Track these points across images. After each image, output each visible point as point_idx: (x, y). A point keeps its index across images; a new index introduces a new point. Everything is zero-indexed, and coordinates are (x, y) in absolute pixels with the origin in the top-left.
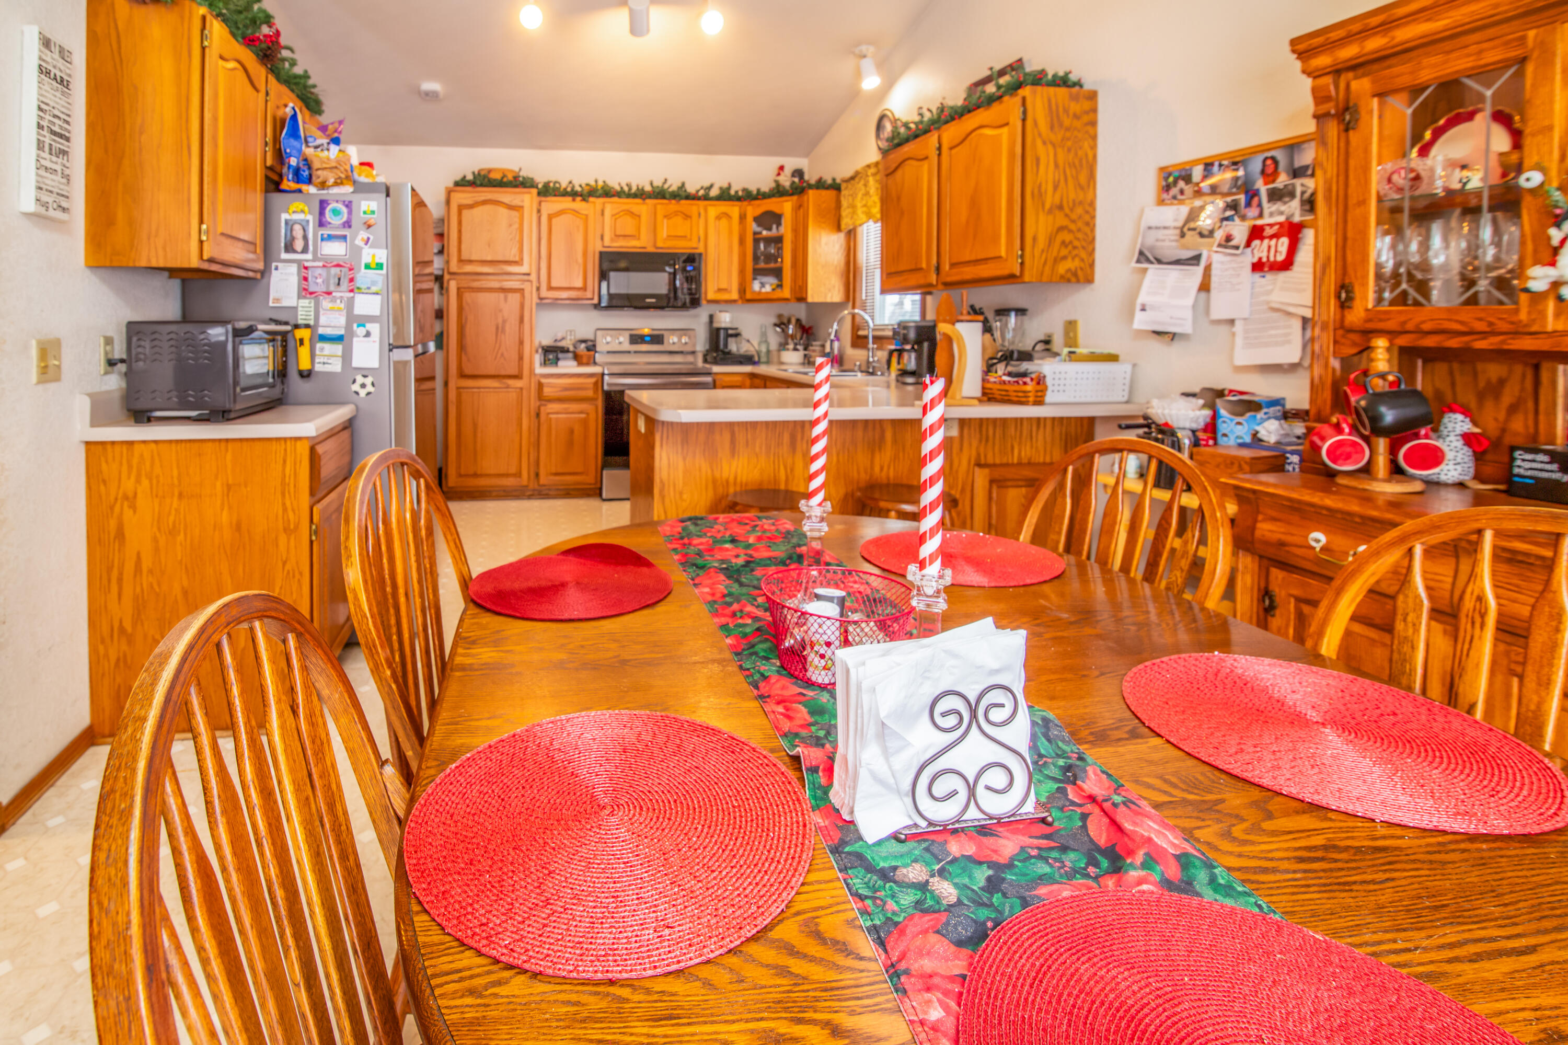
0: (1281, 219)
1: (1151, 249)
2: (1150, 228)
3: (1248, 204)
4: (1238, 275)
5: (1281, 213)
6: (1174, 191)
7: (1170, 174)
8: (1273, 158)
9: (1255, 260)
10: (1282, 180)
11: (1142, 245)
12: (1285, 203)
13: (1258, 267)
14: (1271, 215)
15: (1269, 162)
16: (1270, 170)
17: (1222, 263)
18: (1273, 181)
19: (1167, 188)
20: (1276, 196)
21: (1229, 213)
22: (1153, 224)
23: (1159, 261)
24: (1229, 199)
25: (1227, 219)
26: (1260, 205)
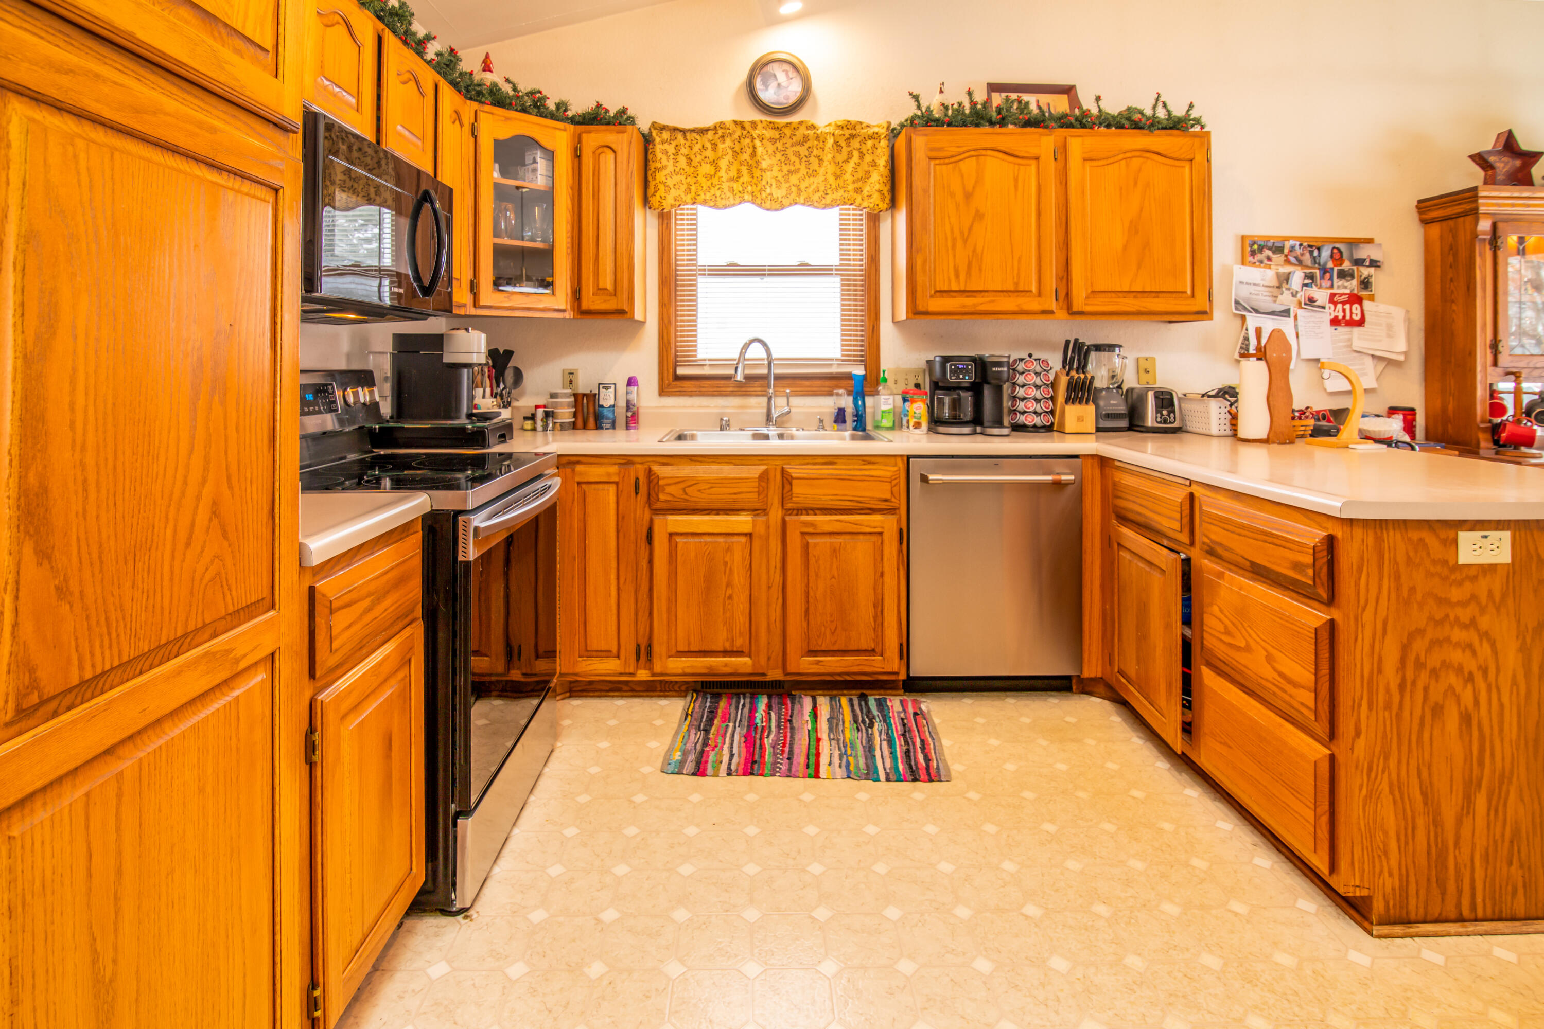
0: (1348, 291)
1: (1247, 300)
2: (1241, 283)
3: (1322, 278)
4: (1319, 327)
5: (1346, 287)
6: (1259, 257)
7: (1254, 243)
8: (1338, 249)
9: (1332, 317)
10: (1347, 265)
11: (1236, 295)
12: (1348, 281)
13: (1335, 322)
14: (1338, 287)
15: (1335, 251)
16: (1337, 256)
17: (1304, 317)
18: (1341, 265)
19: (1253, 253)
20: (1342, 275)
21: (1307, 281)
22: (1245, 281)
23: (1257, 311)
24: (1308, 271)
25: (1306, 285)
26: (1331, 279)
